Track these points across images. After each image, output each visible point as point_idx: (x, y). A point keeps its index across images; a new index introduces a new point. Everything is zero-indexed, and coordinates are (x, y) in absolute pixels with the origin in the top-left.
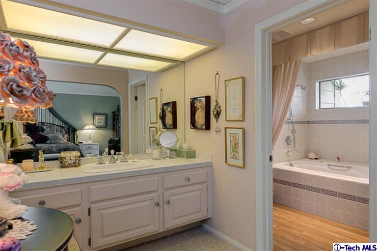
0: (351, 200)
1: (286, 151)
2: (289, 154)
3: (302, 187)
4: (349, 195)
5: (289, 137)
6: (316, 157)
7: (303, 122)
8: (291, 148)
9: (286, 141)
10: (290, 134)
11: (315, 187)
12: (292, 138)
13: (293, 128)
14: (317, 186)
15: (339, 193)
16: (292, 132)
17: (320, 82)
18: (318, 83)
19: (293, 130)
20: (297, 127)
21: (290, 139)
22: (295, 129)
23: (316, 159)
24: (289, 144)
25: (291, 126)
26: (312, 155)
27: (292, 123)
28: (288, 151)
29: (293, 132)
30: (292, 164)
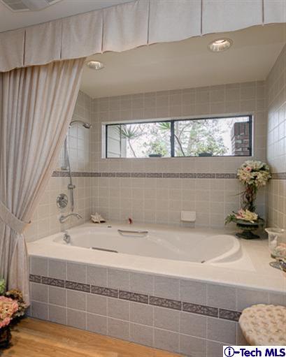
0: (172, 308)
1: (59, 217)
2: (65, 220)
3: (85, 288)
4: (169, 300)
5: (65, 195)
6: (103, 220)
7: (85, 175)
8: (67, 211)
9: (59, 202)
10: (66, 191)
11: (107, 287)
12: (68, 198)
13: (71, 182)
14: (113, 287)
15: (151, 297)
16: (69, 188)
17: (107, 126)
18: (105, 127)
19: (71, 185)
20: (76, 180)
21: (65, 198)
22: (73, 184)
23: (102, 222)
24: (64, 207)
25: (67, 179)
26: (96, 218)
27: (69, 175)
28: (62, 217)
29: (71, 187)
30: (68, 234)
